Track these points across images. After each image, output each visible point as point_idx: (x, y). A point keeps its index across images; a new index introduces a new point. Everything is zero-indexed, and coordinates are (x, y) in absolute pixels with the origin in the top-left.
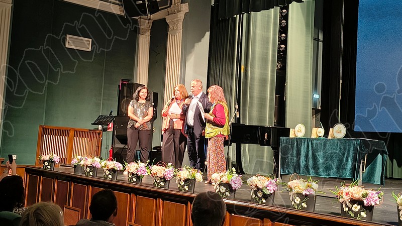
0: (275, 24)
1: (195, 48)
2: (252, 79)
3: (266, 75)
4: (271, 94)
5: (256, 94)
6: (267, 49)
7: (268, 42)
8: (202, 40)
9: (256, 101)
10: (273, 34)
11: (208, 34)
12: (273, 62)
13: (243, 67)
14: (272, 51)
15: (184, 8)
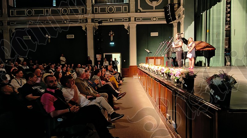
1: (188, 28)
4: (223, 38)
5: (215, 39)
7: (220, 19)
8: (191, 25)
9: (215, 41)
14: (222, 22)
15: (184, 16)
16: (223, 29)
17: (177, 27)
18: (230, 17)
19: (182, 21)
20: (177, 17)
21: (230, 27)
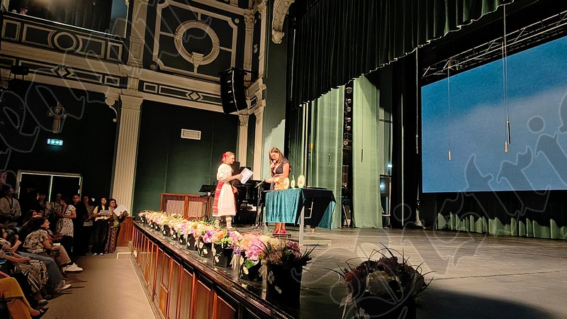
0: (340, 110)
1: (272, 132)
2: (321, 153)
3: (334, 149)
4: (339, 164)
5: (325, 165)
6: (334, 130)
7: (334, 124)
8: (279, 126)
9: (325, 170)
10: (338, 118)
11: (284, 121)
12: (339, 139)
13: (312, 144)
14: (338, 131)
15: (264, 103)
16: (339, 147)
17: (247, 125)
18: (351, 124)
19: (260, 113)
20: (249, 102)
21: (351, 144)
